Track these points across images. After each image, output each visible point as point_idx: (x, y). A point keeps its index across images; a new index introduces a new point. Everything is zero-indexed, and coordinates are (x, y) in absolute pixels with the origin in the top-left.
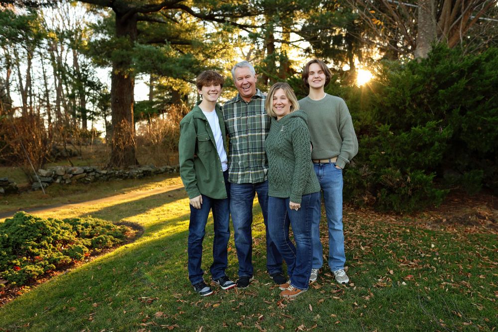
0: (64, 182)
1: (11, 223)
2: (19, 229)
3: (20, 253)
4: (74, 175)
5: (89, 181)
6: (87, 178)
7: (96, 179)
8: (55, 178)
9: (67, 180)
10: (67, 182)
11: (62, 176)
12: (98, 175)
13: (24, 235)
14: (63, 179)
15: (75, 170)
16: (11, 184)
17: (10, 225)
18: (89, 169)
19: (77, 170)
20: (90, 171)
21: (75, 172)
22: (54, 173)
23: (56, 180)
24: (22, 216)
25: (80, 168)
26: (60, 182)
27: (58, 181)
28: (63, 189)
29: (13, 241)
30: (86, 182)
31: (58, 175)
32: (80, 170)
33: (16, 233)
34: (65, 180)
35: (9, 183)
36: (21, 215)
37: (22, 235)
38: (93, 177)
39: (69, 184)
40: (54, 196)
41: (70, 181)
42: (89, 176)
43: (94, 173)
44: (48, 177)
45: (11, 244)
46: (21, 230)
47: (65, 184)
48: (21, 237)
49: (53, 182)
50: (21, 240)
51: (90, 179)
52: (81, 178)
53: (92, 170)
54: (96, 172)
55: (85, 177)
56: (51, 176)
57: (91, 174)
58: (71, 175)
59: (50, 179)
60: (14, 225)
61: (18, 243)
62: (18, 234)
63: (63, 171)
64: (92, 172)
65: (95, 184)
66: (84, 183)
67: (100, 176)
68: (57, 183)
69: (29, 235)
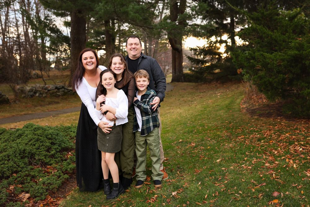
0: (41, 95)
1: (23, 133)
2: (31, 140)
3: (35, 163)
4: (49, 90)
5: (59, 95)
6: (58, 93)
7: (65, 94)
8: (35, 93)
9: (43, 94)
10: (44, 96)
11: (40, 91)
12: (66, 91)
13: (37, 145)
14: (41, 94)
15: (49, 87)
16: (4, 97)
17: (21, 135)
18: (60, 87)
19: (51, 87)
20: (60, 88)
21: (49, 88)
22: (34, 89)
23: (36, 94)
24: (32, 127)
25: (53, 86)
26: (39, 96)
27: (37, 95)
28: (42, 101)
29: (28, 152)
30: (57, 96)
31: (37, 91)
32: (52, 87)
33: (30, 143)
34: (42, 94)
35: (3, 96)
36: (30, 127)
37: (34, 145)
38: (63, 92)
39: (45, 97)
40: (36, 106)
41: (46, 95)
42: (60, 91)
43: (63, 90)
44: (31, 92)
45: (27, 155)
46: (33, 140)
47: (42, 97)
48: (34, 147)
49: (34, 96)
50: (35, 150)
51: (60, 94)
52: (53, 93)
53: (61, 87)
54: (65, 89)
55: (56, 92)
56: (32, 91)
57: (61, 90)
58: (47, 91)
59: (32, 93)
60: (26, 136)
61: (32, 153)
62: (31, 144)
63: (41, 88)
64: (61, 88)
65: (65, 97)
66: (55, 96)
67: (68, 92)
68: (37, 96)
69: (41, 145)
